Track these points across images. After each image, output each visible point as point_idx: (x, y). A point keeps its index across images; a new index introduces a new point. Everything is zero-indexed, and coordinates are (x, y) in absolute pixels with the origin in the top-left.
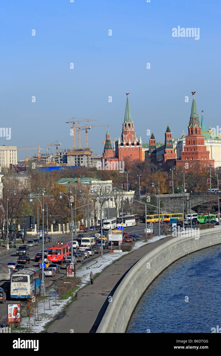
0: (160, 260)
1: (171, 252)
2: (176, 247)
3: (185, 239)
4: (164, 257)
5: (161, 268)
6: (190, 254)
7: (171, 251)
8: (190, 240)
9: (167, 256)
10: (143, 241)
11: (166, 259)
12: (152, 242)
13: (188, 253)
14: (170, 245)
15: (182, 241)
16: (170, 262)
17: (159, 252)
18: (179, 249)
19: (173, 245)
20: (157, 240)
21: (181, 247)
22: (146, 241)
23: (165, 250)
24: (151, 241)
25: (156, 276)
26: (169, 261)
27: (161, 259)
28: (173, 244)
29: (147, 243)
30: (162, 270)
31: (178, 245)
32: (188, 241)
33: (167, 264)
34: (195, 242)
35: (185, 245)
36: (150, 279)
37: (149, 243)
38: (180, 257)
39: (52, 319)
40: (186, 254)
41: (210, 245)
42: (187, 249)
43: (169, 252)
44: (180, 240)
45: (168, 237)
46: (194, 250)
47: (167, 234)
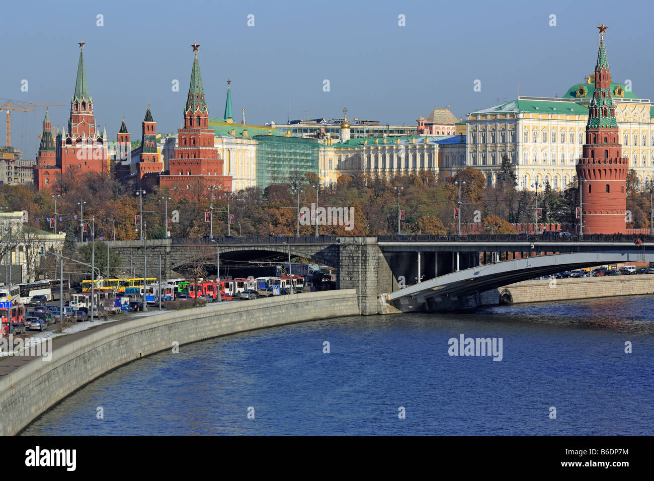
0: (72, 369)
1: (101, 354)
2: (115, 343)
3: (137, 329)
4: (85, 362)
5: (74, 383)
6: (146, 356)
7: (104, 351)
8: (148, 331)
9: (91, 361)
10: (54, 331)
11: (89, 367)
12: (72, 332)
13: (143, 355)
14: (102, 339)
15: (129, 333)
16: (98, 371)
18: (122, 346)
19: (108, 340)
20: (82, 330)
21: (127, 343)
22: (60, 331)
23: (87, 349)
24: (68, 331)
25: (59, 399)
26: (95, 370)
27: (76, 366)
28: (108, 337)
29: (61, 334)
30: (78, 386)
31: (120, 339)
32: (143, 332)
33: (90, 376)
34: (158, 334)
35: (136, 339)
36: (41, 404)
37: (64, 334)
38: (124, 362)
40: (139, 356)
41: (192, 340)
42: (141, 347)
43: (98, 353)
44: (126, 331)
45: (109, 323)
46: (157, 350)
47: (107, 318)
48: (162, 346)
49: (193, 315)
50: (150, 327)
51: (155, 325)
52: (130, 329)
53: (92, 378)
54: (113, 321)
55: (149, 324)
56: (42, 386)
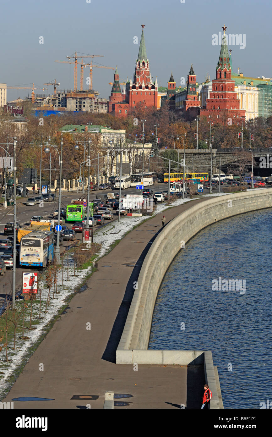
0: (186, 228)
1: (198, 219)
2: (203, 212)
3: (214, 204)
4: (191, 224)
5: (187, 237)
6: (218, 221)
7: (199, 217)
8: (219, 206)
9: (193, 223)
10: (165, 204)
11: (193, 227)
12: (176, 205)
13: (217, 221)
14: (198, 210)
15: (210, 206)
16: (197, 230)
17: (186, 217)
18: (206, 215)
19: (201, 211)
20: (181, 204)
21: (209, 213)
22: (168, 204)
23: (193, 216)
24: (174, 204)
26: (195, 229)
27: (187, 226)
28: (200, 209)
29: (170, 206)
30: (189, 239)
31: (206, 210)
32: (217, 206)
33: (193, 233)
34: (224, 208)
35: (213, 210)
36: (175, 249)
37: (172, 206)
38: (207, 224)
39: (72, 292)
40: (215, 221)
41: (242, 212)
42: (216, 216)
43: (197, 219)
44: (208, 205)
45: (194, 200)
46: (224, 217)
47: (192, 197)
48: (226, 215)
49: (242, 196)
50: (220, 203)
51: (223, 202)
52: (210, 204)
53: (194, 234)
54: (196, 199)
55: (219, 202)
56: (175, 238)
